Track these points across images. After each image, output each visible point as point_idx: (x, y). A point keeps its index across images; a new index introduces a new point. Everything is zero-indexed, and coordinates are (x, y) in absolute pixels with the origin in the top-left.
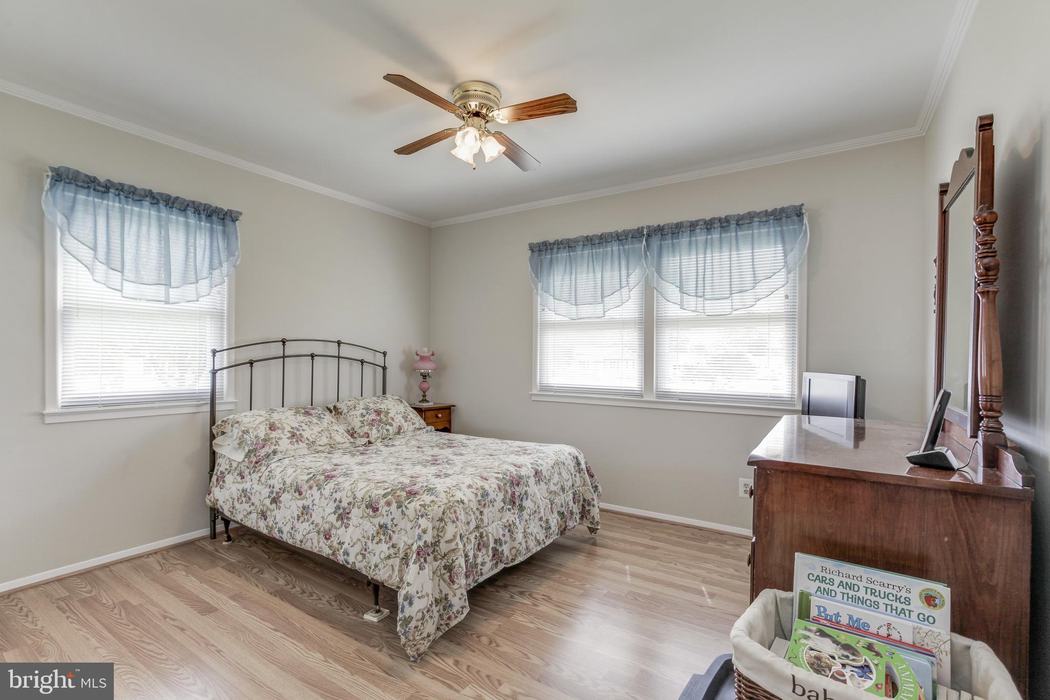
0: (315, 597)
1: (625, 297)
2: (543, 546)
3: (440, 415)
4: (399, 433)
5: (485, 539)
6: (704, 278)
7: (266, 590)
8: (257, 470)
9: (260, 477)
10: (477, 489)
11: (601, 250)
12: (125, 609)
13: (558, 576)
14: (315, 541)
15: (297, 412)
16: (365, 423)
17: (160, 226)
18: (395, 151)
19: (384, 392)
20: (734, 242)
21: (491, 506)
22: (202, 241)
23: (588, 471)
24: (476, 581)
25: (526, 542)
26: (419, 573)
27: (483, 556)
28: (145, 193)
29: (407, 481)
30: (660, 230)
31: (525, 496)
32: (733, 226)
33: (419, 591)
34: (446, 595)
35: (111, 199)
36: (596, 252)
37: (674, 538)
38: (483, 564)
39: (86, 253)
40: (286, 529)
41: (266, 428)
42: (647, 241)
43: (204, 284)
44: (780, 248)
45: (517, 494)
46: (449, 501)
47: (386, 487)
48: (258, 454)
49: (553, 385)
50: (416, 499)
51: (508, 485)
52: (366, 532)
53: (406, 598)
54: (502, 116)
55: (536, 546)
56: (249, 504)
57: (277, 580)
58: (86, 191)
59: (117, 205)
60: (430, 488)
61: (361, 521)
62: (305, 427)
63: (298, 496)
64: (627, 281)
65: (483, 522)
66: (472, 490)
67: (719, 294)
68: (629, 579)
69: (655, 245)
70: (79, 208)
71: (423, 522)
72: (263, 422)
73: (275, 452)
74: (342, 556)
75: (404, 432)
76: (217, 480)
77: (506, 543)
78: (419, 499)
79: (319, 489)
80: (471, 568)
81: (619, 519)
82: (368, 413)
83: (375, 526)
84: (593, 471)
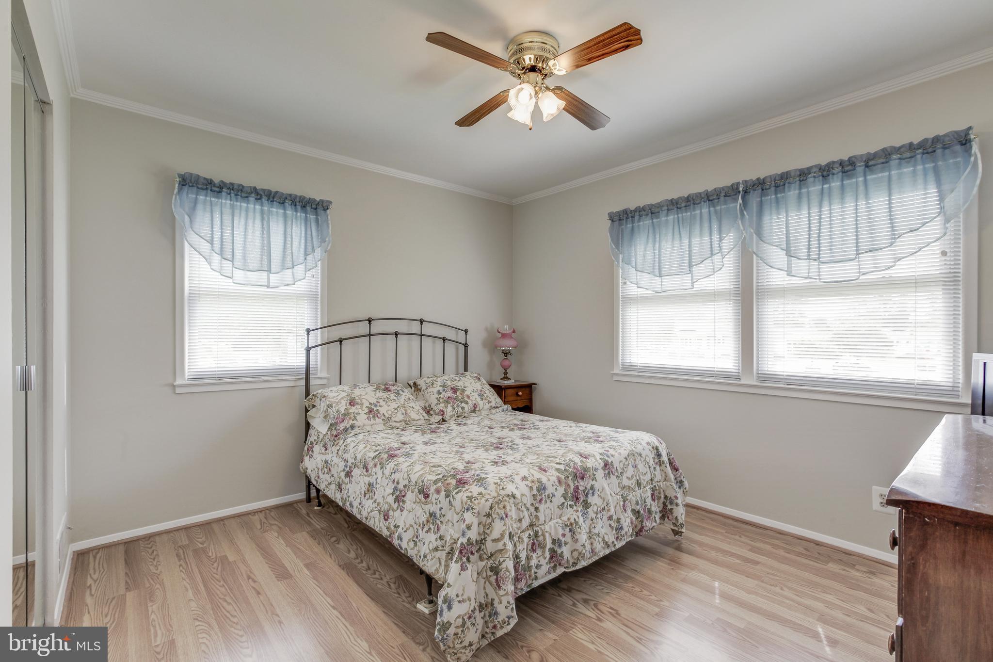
0: (377, 576)
1: (717, 265)
2: (613, 549)
3: (520, 393)
4: (474, 411)
5: (541, 538)
6: (819, 237)
7: (337, 561)
8: (336, 443)
9: (338, 450)
10: (533, 482)
11: (689, 214)
12: (222, 564)
13: (631, 585)
14: (377, 520)
15: (378, 388)
16: (441, 401)
17: (263, 219)
18: (456, 123)
19: (466, 370)
20: (861, 188)
21: (548, 501)
22: (297, 231)
23: (671, 463)
24: (529, 586)
25: (592, 544)
26: (460, 574)
27: (538, 557)
28: (251, 189)
29: (461, 466)
30: (760, 184)
31: (591, 492)
32: (860, 169)
33: (460, 594)
34: (492, 600)
35: (224, 197)
36: (682, 216)
37: (782, 553)
38: (538, 566)
39: (205, 247)
40: (355, 504)
41: (346, 403)
42: (743, 198)
43: (300, 269)
44: (933, 190)
45: (581, 488)
46: (499, 495)
47: (439, 472)
48: (338, 428)
49: (636, 364)
50: (464, 489)
51: (570, 478)
52: (418, 518)
53: (445, 601)
54: (561, 66)
55: (604, 548)
56: (330, 475)
57: (349, 552)
58: (205, 191)
59: (228, 202)
60: (481, 478)
61: (414, 506)
62: (382, 403)
63: (365, 473)
64: (720, 247)
65: (539, 520)
66: (526, 483)
67: (841, 256)
68: (717, 600)
69: (754, 202)
70: (200, 206)
71: (469, 517)
72: (345, 397)
73: (352, 427)
74: (397, 540)
75: (479, 411)
76: (308, 449)
77: (566, 544)
78: (467, 490)
79: (382, 468)
80: (521, 571)
81: (713, 520)
82: (444, 390)
83: (426, 513)
84: (677, 463)
